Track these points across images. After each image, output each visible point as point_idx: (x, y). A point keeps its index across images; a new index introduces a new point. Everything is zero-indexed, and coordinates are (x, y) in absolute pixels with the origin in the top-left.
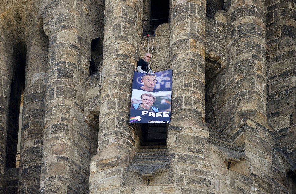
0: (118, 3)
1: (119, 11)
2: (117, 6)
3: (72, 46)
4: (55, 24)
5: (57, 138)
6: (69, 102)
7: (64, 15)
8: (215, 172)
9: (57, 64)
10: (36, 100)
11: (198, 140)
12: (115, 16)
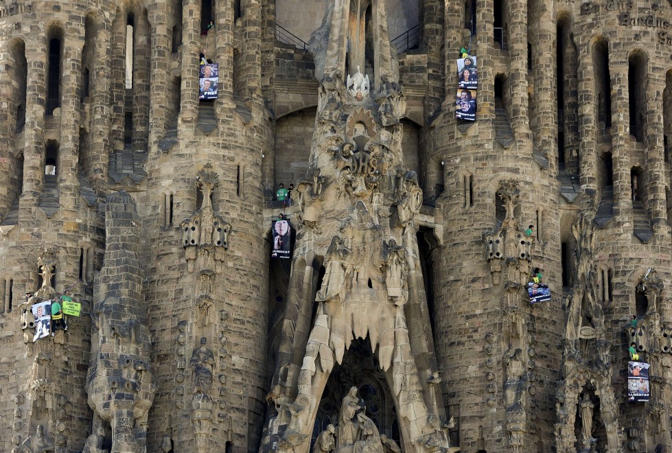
1: (191, 25)
3: (165, 36)
5: (159, 94)
6: (164, 72)
7: (160, 16)
8: (238, 128)
9: (157, 47)
10: (142, 54)
11: (231, 110)
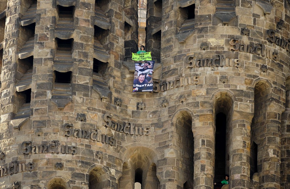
0: (202, 175)
1: (203, 181)
2: (202, 178)
4: (164, 176)
7: (170, 172)
12: (201, 184)
